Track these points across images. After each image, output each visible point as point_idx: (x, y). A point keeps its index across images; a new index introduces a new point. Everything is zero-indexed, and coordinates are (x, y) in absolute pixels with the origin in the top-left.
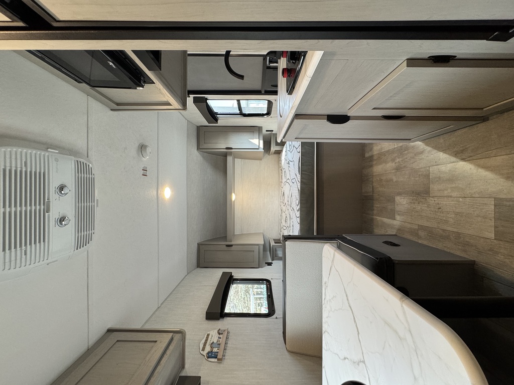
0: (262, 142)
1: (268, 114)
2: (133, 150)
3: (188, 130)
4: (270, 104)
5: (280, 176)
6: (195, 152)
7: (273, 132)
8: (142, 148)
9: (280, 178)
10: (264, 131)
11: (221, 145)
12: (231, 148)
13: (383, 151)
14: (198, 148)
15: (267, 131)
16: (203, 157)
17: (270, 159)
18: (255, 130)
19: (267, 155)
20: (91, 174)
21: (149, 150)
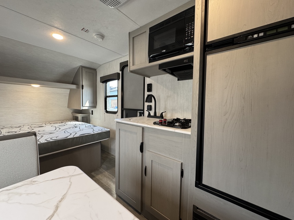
0: (87, 108)
1: (107, 112)
2: (103, 31)
3: (95, 63)
4: (115, 113)
5: (56, 122)
6: (79, 64)
7: (91, 115)
8: (102, 37)
9: (55, 122)
10: (92, 109)
11: (85, 82)
12: (83, 89)
13: (101, 181)
14: (83, 67)
15: (92, 111)
16: (74, 69)
17: (69, 113)
18: (94, 104)
19: (72, 111)
20: (108, 4)
21: (100, 40)
